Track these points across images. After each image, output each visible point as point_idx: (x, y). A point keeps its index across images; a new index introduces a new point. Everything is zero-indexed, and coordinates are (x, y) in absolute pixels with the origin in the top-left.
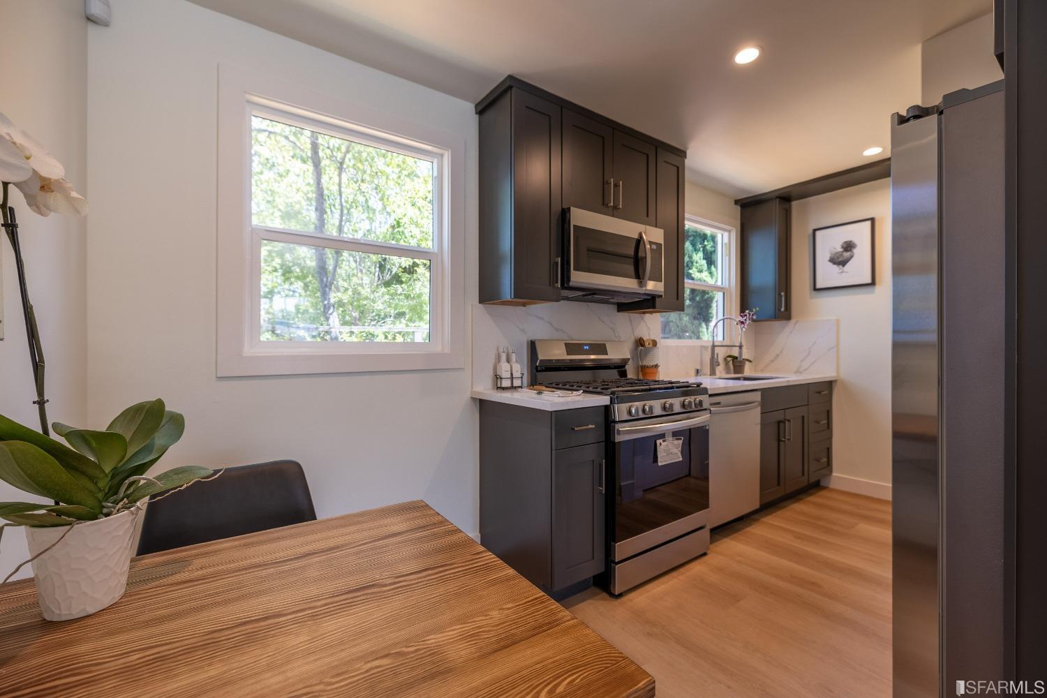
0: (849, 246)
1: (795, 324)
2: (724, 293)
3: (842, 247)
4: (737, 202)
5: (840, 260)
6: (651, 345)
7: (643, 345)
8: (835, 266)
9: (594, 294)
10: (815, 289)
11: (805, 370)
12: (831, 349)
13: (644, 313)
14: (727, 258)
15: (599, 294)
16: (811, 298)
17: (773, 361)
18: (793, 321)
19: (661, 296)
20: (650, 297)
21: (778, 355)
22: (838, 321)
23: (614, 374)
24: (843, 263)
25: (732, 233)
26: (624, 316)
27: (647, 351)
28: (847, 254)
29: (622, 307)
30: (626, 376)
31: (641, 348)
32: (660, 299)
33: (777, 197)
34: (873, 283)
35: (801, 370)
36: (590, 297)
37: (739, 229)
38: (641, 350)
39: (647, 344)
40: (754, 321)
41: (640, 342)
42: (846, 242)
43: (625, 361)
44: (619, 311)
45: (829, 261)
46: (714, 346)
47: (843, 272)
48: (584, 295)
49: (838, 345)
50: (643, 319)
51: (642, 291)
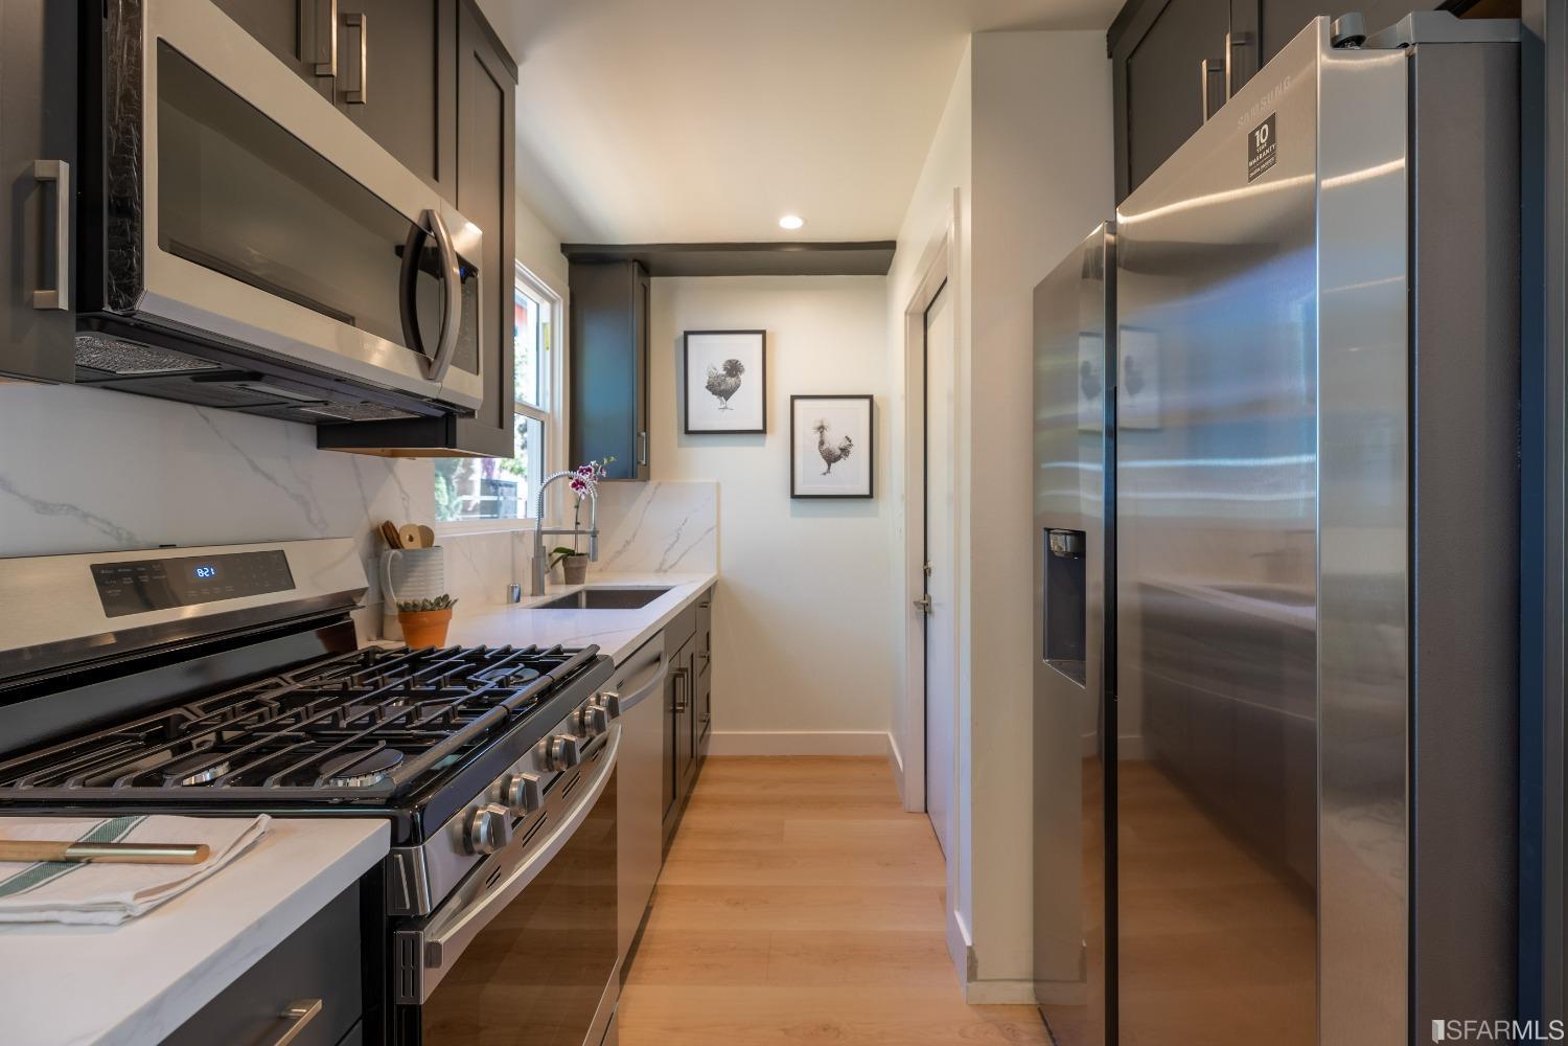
0: (734, 368)
1: (656, 488)
2: (543, 423)
3: (725, 369)
4: (565, 248)
5: (722, 388)
6: (417, 544)
7: (395, 544)
8: (716, 397)
9: (257, 376)
10: (687, 432)
11: (671, 567)
12: (710, 530)
13: (394, 455)
14: (548, 353)
15: (275, 380)
16: (679, 446)
17: (619, 553)
18: (652, 484)
19: (470, 413)
20: (440, 413)
21: (628, 543)
22: (718, 485)
23: (310, 644)
24: (725, 394)
25: (557, 307)
26: (339, 461)
27: (411, 562)
28: (731, 381)
29: (333, 434)
30: (351, 644)
31: (394, 551)
32: (470, 421)
33: (635, 260)
34: (763, 431)
35: (664, 567)
36: (233, 385)
37: (568, 303)
38: (394, 558)
39: (404, 539)
40: (601, 479)
41: (386, 536)
42: (730, 361)
43: (348, 599)
44: (321, 445)
45: (707, 387)
46: (540, 533)
47: (726, 408)
48: (200, 377)
49: (718, 522)
50: (391, 470)
51: (429, 390)
